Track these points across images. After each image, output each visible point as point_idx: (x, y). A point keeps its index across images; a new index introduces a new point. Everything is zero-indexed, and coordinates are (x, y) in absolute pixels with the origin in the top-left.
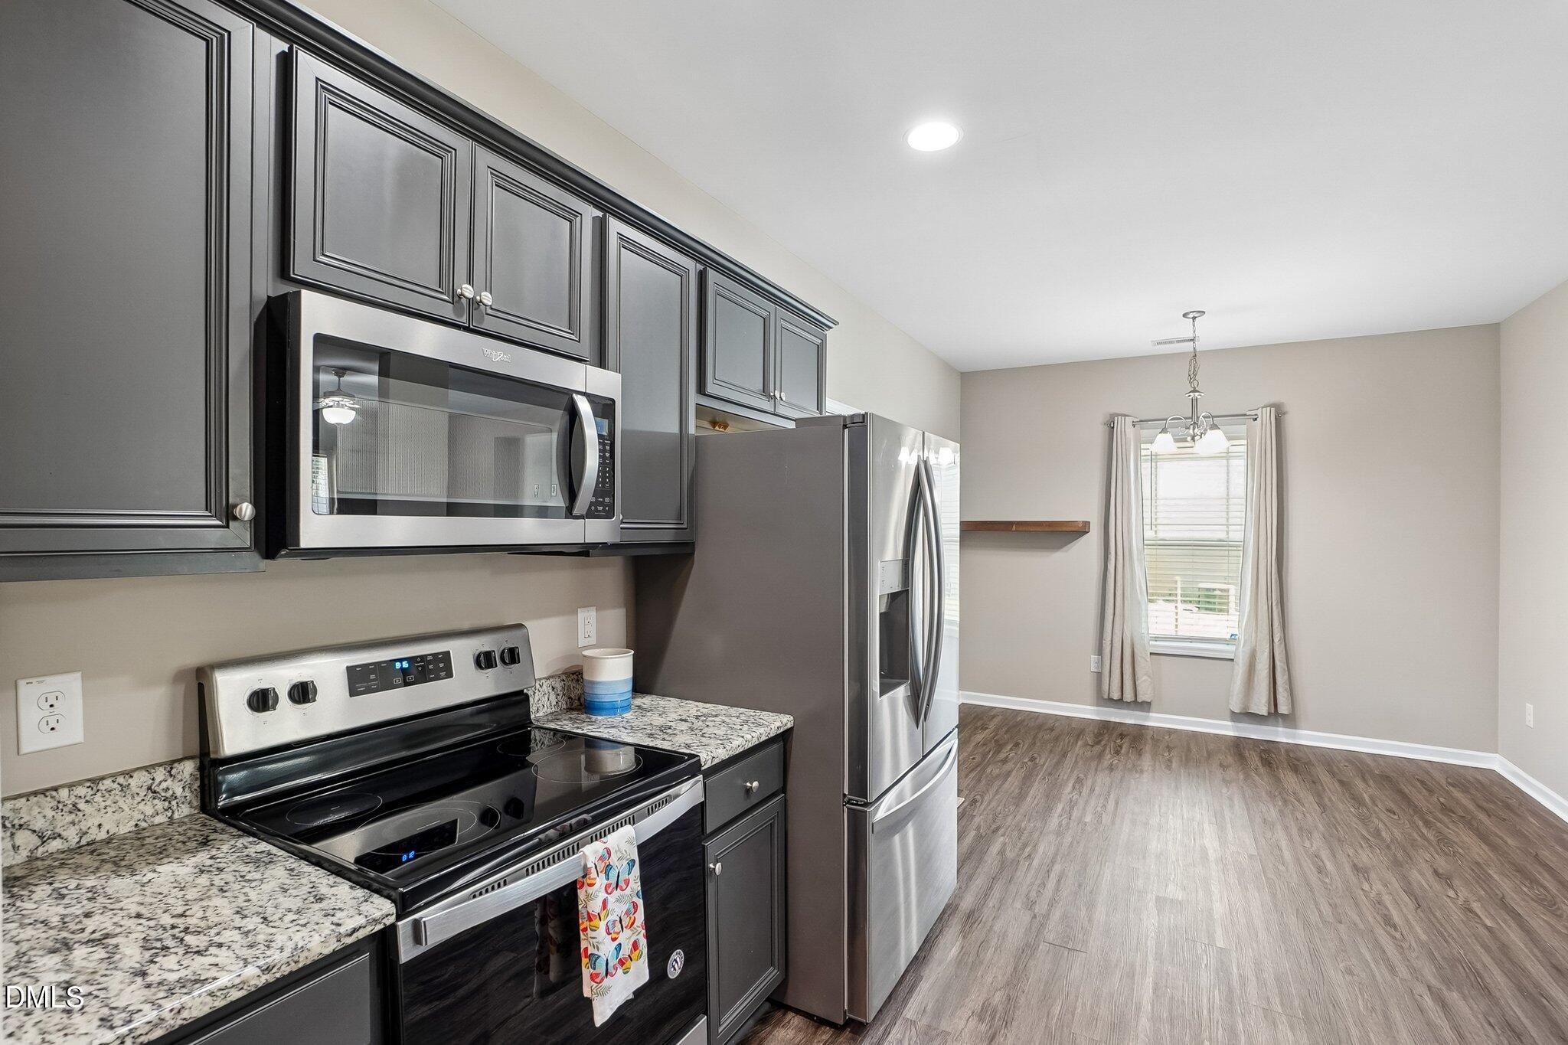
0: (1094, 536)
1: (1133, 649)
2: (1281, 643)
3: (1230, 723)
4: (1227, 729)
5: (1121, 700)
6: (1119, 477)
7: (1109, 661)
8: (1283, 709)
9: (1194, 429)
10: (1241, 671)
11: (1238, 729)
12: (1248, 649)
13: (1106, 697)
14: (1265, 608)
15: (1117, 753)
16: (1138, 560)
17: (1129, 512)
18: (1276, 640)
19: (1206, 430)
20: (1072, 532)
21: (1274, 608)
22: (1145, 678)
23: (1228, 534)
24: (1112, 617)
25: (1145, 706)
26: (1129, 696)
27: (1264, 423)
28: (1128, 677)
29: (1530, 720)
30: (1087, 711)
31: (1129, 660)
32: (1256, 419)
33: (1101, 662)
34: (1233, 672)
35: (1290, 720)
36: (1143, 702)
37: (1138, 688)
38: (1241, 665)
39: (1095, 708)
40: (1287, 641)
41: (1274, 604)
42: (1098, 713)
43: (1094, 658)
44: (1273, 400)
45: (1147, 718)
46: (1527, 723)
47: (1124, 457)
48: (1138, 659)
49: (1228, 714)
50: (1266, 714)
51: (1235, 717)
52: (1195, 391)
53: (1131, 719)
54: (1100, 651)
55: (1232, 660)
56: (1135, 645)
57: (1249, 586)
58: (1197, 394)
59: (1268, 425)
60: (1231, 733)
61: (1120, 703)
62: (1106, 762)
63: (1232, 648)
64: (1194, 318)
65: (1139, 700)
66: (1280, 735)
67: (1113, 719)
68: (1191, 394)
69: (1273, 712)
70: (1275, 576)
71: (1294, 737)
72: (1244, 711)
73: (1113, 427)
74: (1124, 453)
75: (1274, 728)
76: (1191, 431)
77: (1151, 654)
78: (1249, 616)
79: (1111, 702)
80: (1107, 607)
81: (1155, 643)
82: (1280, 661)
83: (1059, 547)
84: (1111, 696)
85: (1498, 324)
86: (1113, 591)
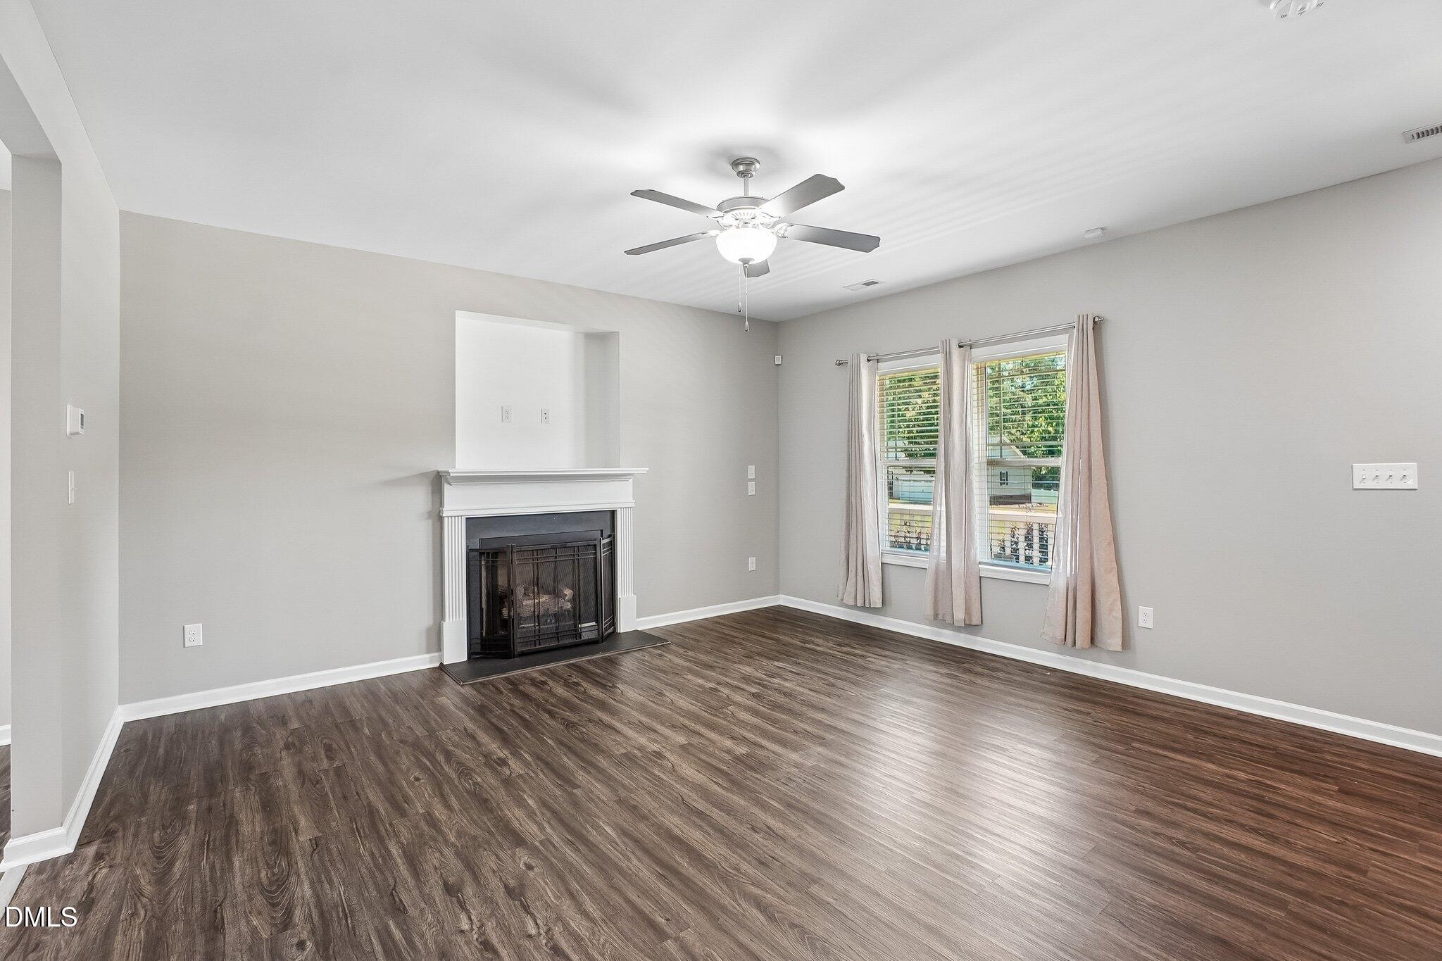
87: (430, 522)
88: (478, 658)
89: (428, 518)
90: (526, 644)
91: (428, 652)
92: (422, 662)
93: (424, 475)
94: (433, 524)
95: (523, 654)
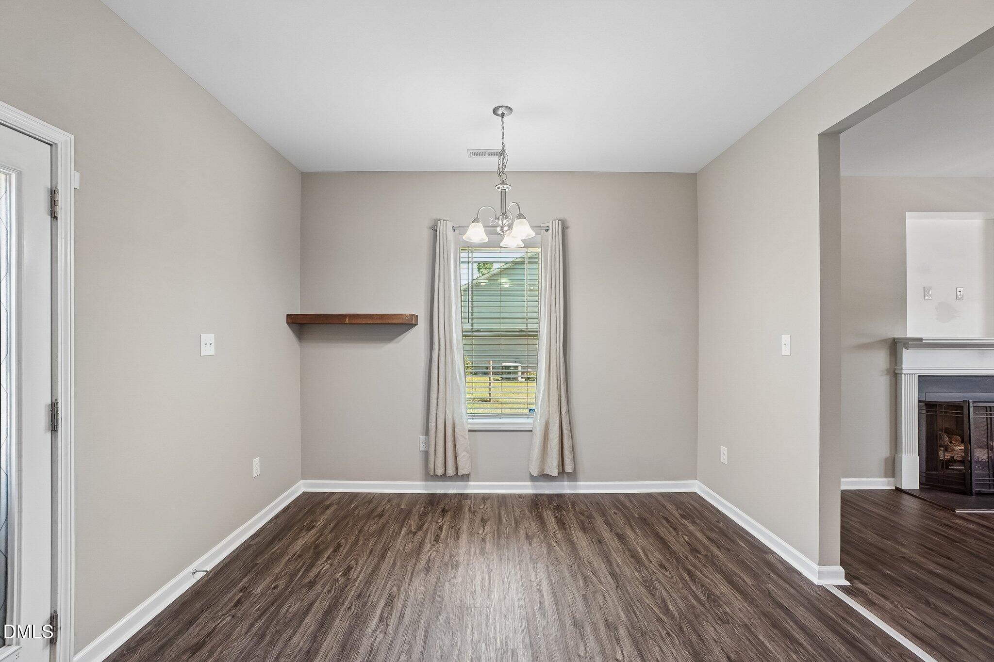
0: (421, 327)
1: (454, 429)
2: (566, 415)
3: (529, 483)
4: (527, 489)
5: (445, 474)
6: (442, 274)
7: (434, 441)
8: (569, 468)
9: (502, 220)
10: (538, 441)
11: (535, 487)
12: (544, 421)
13: (432, 473)
14: (556, 386)
15: (437, 539)
16: (457, 348)
17: (449, 307)
18: (563, 412)
19: (514, 221)
20: (405, 324)
21: (562, 386)
22: (465, 453)
23: (527, 326)
24: (436, 401)
25: (466, 478)
26: (451, 472)
27: (554, 232)
28: (450, 454)
29: (724, 459)
30: (417, 487)
31: (451, 439)
32: (547, 230)
33: (427, 443)
34: (532, 441)
35: (573, 476)
36: (463, 475)
37: (459, 464)
38: (538, 436)
39: (423, 483)
40: (570, 412)
41: (562, 383)
42: (426, 487)
43: (422, 438)
44: (561, 216)
45: (466, 487)
46: (722, 461)
47: (446, 256)
48: (458, 437)
49: (528, 475)
50: (557, 475)
51: (533, 478)
52: (503, 183)
53: (453, 489)
54: (427, 433)
55: (531, 431)
56: (456, 425)
57: (544, 369)
58: (505, 186)
59: (557, 237)
60: (531, 492)
61: (444, 477)
62: (424, 557)
63: (531, 421)
64: (503, 115)
65: (460, 474)
66: (566, 488)
67: (439, 492)
68: (500, 186)
69: (561, 471)
70: (562, 360)
71: (575, 487)
72: (541, 474)
73: (436, 231)
74: (445, 253)
75: (561, 483)
76: (500, 222)
77: (469, 431)
78: (544, 394)
79: (435, 477)
80: (432, 393)
81: (473, 421)
82: (566, 430)
83: (390, 339)
84: (436, 473)
85: (696, 174)
86: (436, 378)
87: (888, 377)
88: (927, 489)
89: (887, 374)
90: (983, 485)
91: (885, 477)
92: (881, 484)
93: (885, 341)
94: (891, 380)
95: (979, 494)
